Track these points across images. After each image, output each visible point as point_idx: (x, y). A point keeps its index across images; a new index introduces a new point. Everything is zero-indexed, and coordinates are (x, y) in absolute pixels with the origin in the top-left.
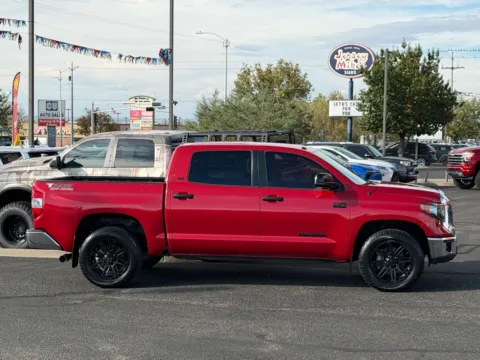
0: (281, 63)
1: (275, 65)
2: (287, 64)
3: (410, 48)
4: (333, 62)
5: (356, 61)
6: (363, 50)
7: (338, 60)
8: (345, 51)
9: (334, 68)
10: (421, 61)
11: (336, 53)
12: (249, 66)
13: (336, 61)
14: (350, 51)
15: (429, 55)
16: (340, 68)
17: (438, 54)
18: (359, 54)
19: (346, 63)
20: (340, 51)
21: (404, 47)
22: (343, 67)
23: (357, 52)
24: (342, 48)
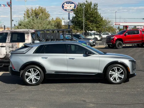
0: (39, 7)
1: (38, 8)
2: (41, 8)
3: (88, 3)
4: (63, 7)
5: (71, 6)
6: (73, 3)
7: (65, 6)
8: (67, 3)
9: (63, 9)
10: (92, 7)
11: (64, 4)
12: (29, 9)
13: (64, 6)
14: (69, 3)
15: (94, 5)
16: (65, 9)
17: (97, 5)
18: (71, 4)
19: (67, 7)
20: (65, 3)
21: (86, 2)
22: (66, 9)
23: (71, 3)
24: (66, 2)
